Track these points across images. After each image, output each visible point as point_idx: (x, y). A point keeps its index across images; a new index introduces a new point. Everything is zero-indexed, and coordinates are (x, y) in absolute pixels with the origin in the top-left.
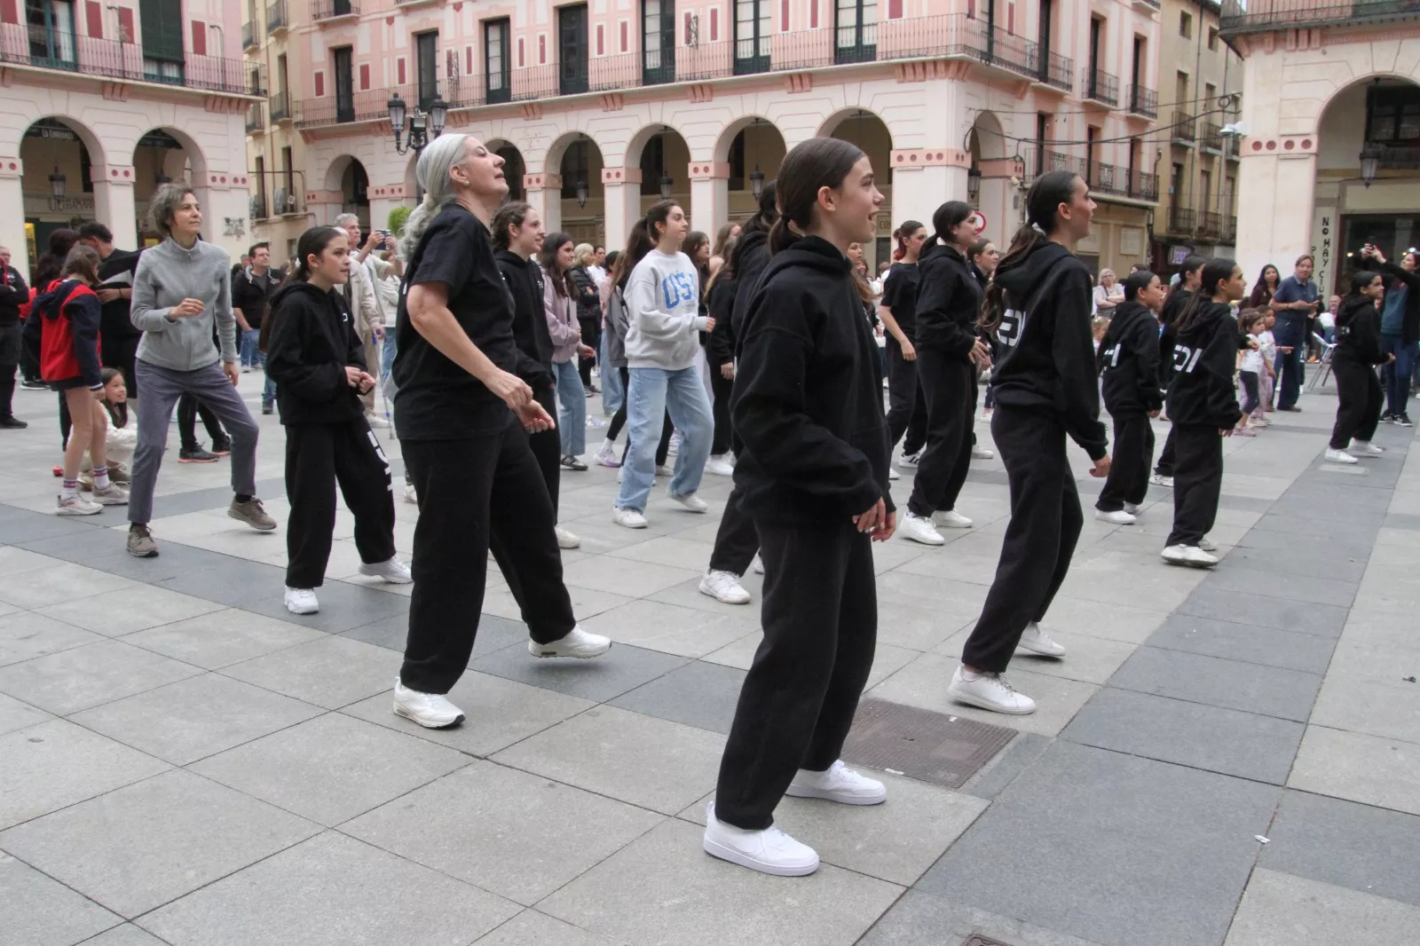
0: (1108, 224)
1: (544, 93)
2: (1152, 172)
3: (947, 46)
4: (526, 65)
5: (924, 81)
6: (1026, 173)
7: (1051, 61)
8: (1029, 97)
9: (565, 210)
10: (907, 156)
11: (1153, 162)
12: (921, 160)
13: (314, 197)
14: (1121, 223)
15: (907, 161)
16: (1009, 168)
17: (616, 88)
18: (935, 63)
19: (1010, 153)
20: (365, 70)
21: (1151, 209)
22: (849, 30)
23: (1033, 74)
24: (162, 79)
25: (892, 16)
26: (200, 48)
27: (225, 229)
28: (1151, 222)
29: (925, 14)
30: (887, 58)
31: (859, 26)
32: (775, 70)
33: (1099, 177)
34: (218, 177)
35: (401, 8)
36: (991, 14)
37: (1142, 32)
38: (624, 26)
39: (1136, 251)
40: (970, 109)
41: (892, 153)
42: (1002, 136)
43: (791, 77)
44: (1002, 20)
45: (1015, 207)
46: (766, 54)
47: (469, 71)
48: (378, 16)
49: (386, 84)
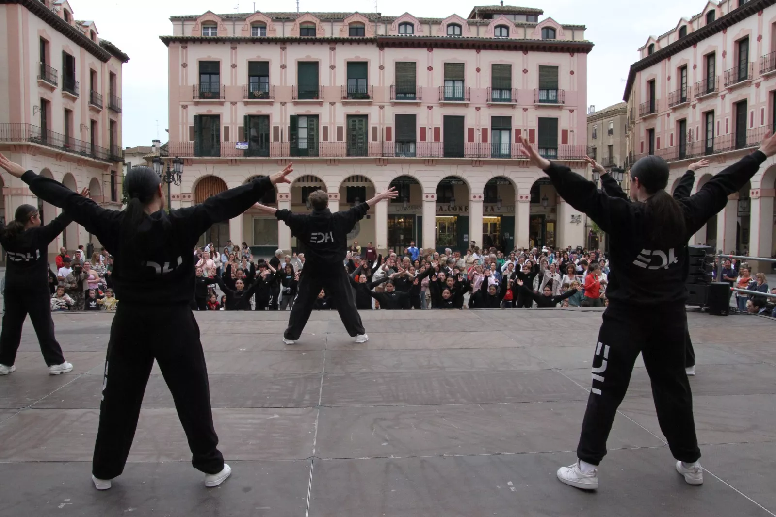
1: (726, 150)
4: (720, 135)
20: (658, 139)
26: (565, 141)
27: (572, 220)
35: (672, 109)
38: (763, 110)
47: (697, 139)
48: (664, 113)
49: (666, 147)
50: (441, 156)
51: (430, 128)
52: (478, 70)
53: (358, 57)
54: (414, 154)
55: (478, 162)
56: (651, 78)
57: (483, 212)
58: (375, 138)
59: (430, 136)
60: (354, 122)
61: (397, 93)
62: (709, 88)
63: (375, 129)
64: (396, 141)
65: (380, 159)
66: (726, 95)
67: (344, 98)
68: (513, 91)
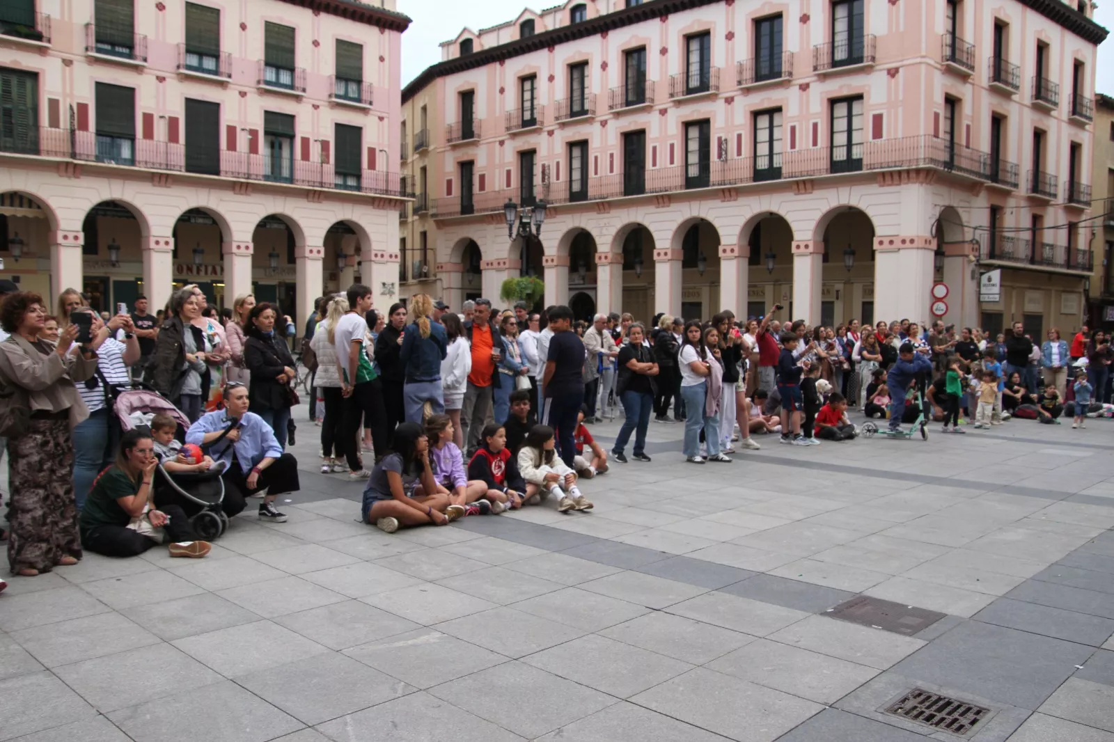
0: (1050, 290)
1: (612, 195)
2: (1087, 248)
3: (917, 159)
4: (599, 174)
5: (899, 184)
6: (982, 252)
7: (1001, 167)
8: (983, 195)
9: (625, 279)
10: (886, 241)
11: (1088, 241)
12: (898, 244)
13: (442, 267)
14: (1061, 289)
15: (886, 245)
16: (967, 249)
17: (666, 191)
18: (908, 172)
19: (968, 237)
20: (482, 178)
21: (1088, 278)
22: (841, 148)
23: (987, 177)
24: (346, 187)
25: (874, 137)
26: (372, 165)
27: (382, 290)
28: (1087, 287)
29: (900, 135)
30: (871, 169)
31: (850, 145)
32: (785, 178)
33: (1042, 254)
34: (379, 254)
35: (510, 134)
36: (952, 133)
37: (1077, 140)
38: (672, 146)
39: (1074, 311)
40: (936, 205)
41: (875, 239)
42: (962, 226)
43: (797, 183)
44: (961, 139)
45: (973, 278)
46: (778, 166)
47: (558, 178)
48: (493, 140)
49: (497, 189)
50: (183, 169)
51: (161, 117)
54: (132, 161)
55: (242, 187)
56: (465, 88)
58: (54, 122)
59: (160, 130)
60: (12, 81)
61: (98, 41)
62: (577, 110)
63: (54, 104)
64: (99, 133)
65: (67, 163)
66: (609, 122)
68: (298, 71)
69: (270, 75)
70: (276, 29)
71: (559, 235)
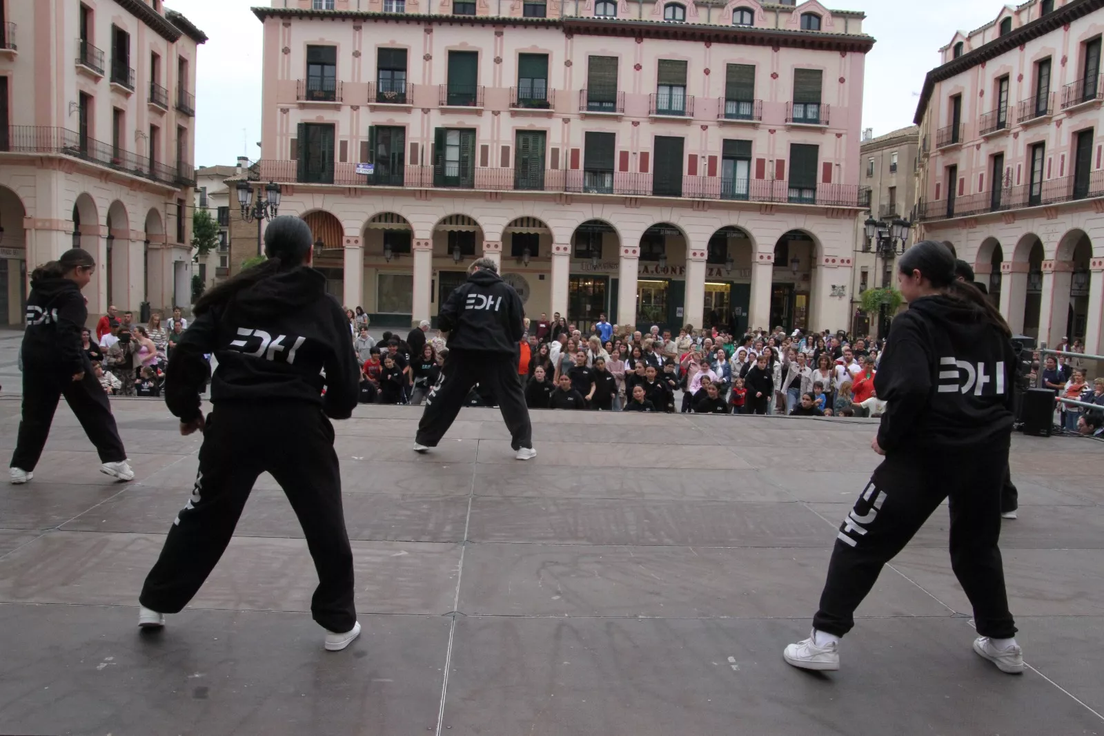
4: (1051, 178)
20: (962, 181)
24: (800, 200)
26: (827, 178)
27: (832, 292)
34: (830, 259)
35: (984, 137)
47: (1018, 183)
48: (972, 144)
49: (972, 194)
50: (649, 193)
51: (634, 153)
52: (707, 72)
53: (535, 47)
54: (611, 190)
55: (700, 205)
56: (955, 92)
57: (706, 276)
58: (555, 165)
59: (634, 164)
60: (526, 141)
61: (589, 101)
62: (1039, 109)
63: (555, 152)
64: (586, 170)
65: (561, 194)
66: (1064, 121)
67: (514, 105)
68: (756, 104)
69: (731, 109)
70: (737, 69)
71: (1015, 241)
